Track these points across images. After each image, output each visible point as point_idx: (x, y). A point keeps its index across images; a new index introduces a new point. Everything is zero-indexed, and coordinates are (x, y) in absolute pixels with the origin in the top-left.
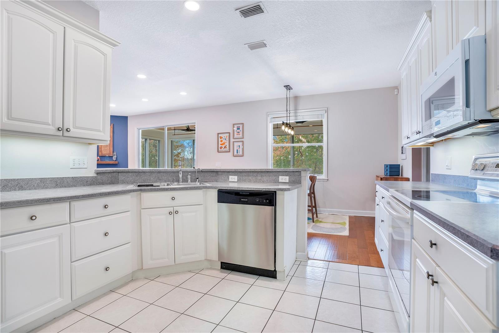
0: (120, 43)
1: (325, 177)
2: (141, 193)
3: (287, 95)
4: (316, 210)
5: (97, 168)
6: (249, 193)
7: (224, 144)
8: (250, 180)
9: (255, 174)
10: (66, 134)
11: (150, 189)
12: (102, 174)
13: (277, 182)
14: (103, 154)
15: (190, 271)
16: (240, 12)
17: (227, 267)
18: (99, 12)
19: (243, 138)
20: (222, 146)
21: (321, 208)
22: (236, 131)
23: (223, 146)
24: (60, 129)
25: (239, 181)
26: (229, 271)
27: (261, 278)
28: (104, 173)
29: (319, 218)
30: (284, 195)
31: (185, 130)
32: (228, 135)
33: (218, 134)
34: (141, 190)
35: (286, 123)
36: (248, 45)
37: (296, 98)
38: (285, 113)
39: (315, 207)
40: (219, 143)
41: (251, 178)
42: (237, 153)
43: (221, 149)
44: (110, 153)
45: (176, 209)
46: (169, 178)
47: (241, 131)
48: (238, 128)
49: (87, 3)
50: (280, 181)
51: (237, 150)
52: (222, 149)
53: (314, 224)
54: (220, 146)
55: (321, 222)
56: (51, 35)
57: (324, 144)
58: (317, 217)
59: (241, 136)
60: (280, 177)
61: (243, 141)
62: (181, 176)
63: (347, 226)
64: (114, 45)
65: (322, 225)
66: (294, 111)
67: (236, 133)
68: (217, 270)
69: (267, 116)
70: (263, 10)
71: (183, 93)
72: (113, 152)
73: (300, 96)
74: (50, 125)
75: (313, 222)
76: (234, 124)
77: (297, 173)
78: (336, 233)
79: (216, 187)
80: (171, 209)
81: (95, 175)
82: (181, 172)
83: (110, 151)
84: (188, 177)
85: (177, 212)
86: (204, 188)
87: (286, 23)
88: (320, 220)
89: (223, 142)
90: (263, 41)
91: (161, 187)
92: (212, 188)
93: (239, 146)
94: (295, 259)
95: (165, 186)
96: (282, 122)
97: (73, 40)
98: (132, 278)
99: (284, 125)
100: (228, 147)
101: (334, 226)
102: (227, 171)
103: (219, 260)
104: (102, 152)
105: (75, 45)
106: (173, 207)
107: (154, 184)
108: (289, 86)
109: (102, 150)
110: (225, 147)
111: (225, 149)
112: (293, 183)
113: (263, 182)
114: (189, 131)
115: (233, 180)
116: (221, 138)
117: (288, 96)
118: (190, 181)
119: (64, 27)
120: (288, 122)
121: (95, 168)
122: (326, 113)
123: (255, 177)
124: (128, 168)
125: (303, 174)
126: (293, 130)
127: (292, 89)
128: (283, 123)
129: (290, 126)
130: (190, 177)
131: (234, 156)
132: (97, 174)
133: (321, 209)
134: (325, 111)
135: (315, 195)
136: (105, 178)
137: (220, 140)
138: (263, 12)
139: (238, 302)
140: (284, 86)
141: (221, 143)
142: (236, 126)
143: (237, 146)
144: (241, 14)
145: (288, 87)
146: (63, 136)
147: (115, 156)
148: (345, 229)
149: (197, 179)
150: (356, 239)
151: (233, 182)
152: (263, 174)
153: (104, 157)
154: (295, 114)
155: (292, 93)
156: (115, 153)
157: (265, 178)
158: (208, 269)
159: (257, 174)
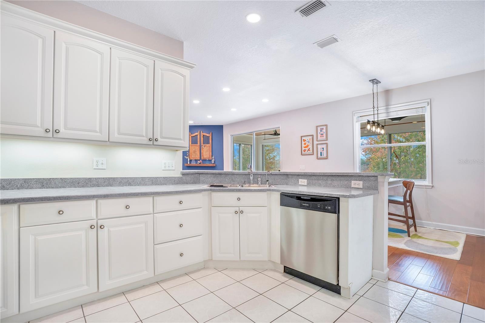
0: (196, 65)
1: (429, 183)
2: (212, 193)
3: (373, 90)
4: (414, 222)
5: (183, 170)
6: (310, 198)
7: (308, 146)
8: (320, 184)
9: (325, 178)
10: (155, 143)
11: (219, 189)
12: (186, 175)
13: (349, 187)
14: (205, 158)
15: (254, 270)
16: (300, 12)
17: (289, 271)
18: (183, 42)
19: (327, 140)
20: (305, 149)
21: (424, 220)
22: (320, 133)
23: (307, 149)
24: (151, 139)
25: (308, 185)
26: (291, 277)
27: (323, 290)
28: (188, 174)
29: (419, 233)
30: (348, 202)
31: (273, 134)
32: (311, 137)
33: (301, 137)
34: (211, 190)
35: (373, 121)
36: (317, 44)
37: (387, 92)
38: (372, 111)
39: (413, 218)
40: (303, 146)
41: (321, 182)
42: (321, 155)
43: (304, 152)
44: (209, 157)
45: (241, 209)
46: (242, 180)
47: (325, 133)
48: (321, 130)
49: (174, 38)
50: (352, 187)
51: (321, 152)
52: (306, 152)
53: (410, 238)
54: (303, 149)
55: (420, 237)
56: (145, 68)
57: (427, 143)
58: (416, 231)
59: (325, 137)
60: (353, 182)
61: (327, 144)
62: (251, 178)
63: (460, 248)
64: (192, 67)
65: (420, 241)
66: (385, 108)
67: (319, 135)
68: (280, 273)
69: (353, 115)
70: (324, 3)
71: (265, 100)
72: (212, 156)
73: (392, 89)
74: (144, 137)
75: (409, 236)
76: (317, 127)
77: (372, 178)
78: (440, 254)
79: (279, 190)
80: (237, 209)
81: (181, 176)
82: (252, 175)
83: (209, 156)
84: (259, 179)
85: (242, 212)
86: (268, 191)
87: (354, 11)
88: (419, 235)
89: (306, 145)
90: (332, 36)
91: (229, 188)
92: (275, 191)
93: (323, 148)
94: (371, 277)
95: (237, 187)
96: (367, 121)
97: (160, 69)
98: (205, 266)
99: (369, 123)
100: (311, 149)
101: (438, 245)
102: (296, 174)
103: (281, 263)
104: (204, 156)
105: (162, 72)
106: (239, 207)
107: (224, 185)
108: (375, 79)
109: (204, 154)
110: (309, 150)
111: (308, 152)
112: (368, 189)
113: (334, 187)
114: (276, 135)
115: (303, 184)
116: (304, 141)
117: (375, 91)
118: (260, 183)
119: (154, 61)
120: (376, 120)
121: (181, 170)
122: (428, 105)
123: (326, 180)
124: (223, 170)
125: (380, 179)
126: (383, 128)
127: (380, 82)
128: (369, 122)
129: (379, 125)
130: (260, 179)
131: (318, 158)
132: (183, 174)
133: (423, 222)
134: (427, 103)
135: (412, 205)
136: (188, 178)
137: (303, 143)
138: (325, 6)
139: (289, 310)
140: (370, 81)
141: (305, 146)
142: (319, 129)
143: (321, 149)
144: (301, 14)
145: (375, 81)
146: (153, 145)
147: (214, 160)
148: (455, 251)
149: (267, 181)
150: (471, 267)
151: (303, 185)
152: (334, 178)
153: (205, 161)
154: (386, 110)
155: (380, 88)
156: (213, 157)
157: (335, 183)
158: (271, 270)
159: (327, 177)
